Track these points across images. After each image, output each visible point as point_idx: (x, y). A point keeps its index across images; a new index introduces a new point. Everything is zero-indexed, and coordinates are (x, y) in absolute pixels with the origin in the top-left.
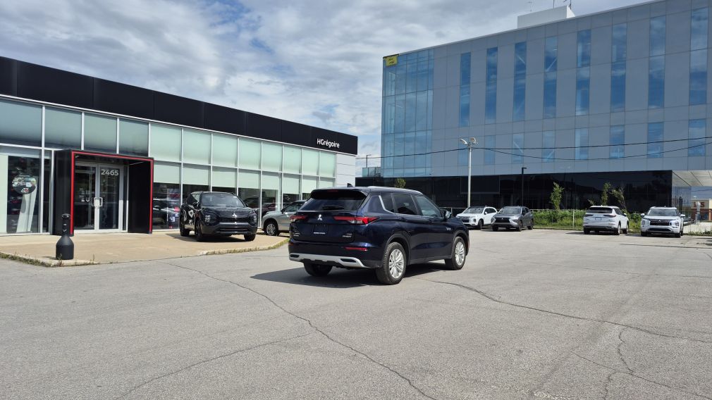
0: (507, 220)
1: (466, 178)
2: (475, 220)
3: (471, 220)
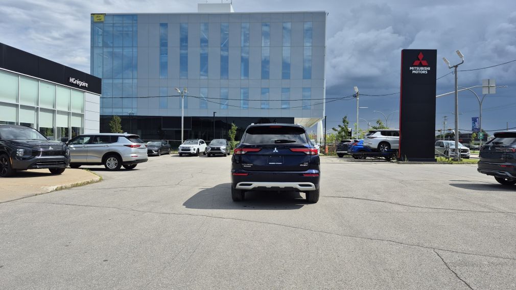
0: (219, 149)
1: (181, 117)
2: (194, 149)
3: (192, 149)
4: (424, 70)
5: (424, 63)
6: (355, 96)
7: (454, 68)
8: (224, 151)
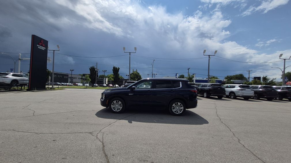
4: (43, 48)
5: (43, 45)
7: (53, 51)
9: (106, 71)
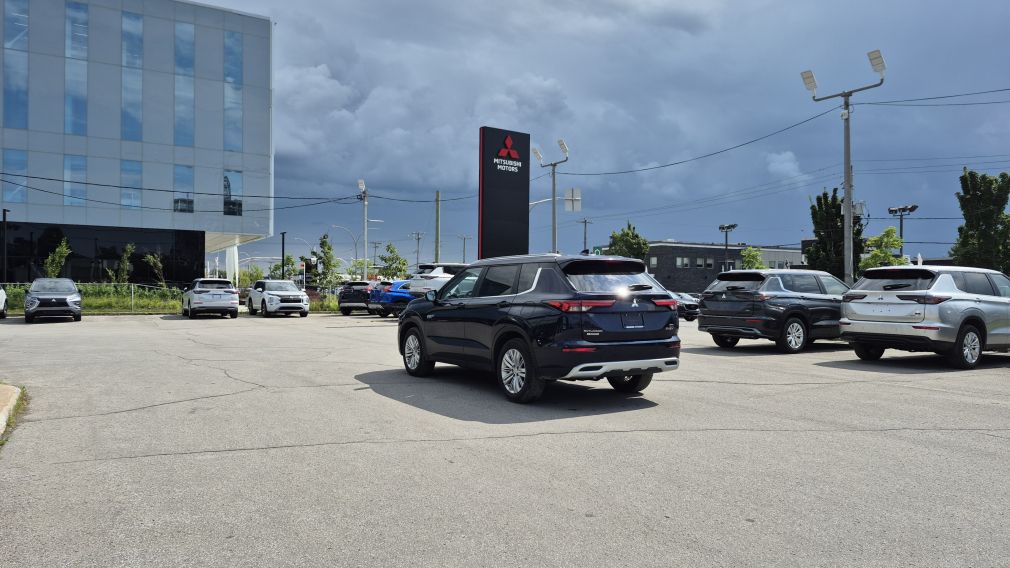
4: (513, 166)
5: (514, 153)
6: (361, 198)
7: (551, 167)
8: (74, 307)
9: (913, 209)
